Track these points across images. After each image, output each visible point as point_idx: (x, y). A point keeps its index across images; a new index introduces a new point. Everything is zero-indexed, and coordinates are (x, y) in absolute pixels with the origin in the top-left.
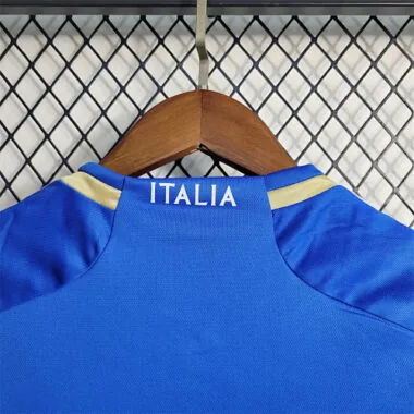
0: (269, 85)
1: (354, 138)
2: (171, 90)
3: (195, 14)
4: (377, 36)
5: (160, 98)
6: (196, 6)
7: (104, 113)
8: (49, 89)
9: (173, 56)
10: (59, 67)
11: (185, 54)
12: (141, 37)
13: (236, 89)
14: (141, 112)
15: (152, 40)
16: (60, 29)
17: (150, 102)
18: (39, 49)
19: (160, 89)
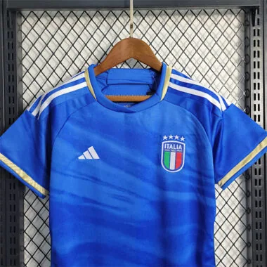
5: (118, 40)
7: (99, 45)
13: (144, 35)
19: (118, 36)
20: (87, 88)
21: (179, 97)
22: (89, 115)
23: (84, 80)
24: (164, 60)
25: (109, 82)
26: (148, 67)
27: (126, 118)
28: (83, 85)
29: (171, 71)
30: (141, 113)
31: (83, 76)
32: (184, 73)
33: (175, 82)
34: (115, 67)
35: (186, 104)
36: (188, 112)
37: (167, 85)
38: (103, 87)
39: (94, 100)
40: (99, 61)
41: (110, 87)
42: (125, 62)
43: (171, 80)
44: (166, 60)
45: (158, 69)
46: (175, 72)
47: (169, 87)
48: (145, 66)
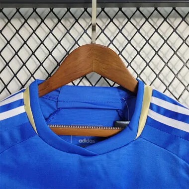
0: (127, 40)
1: (166, 64)
2: (81, 43)
3: (91, 7)
4: (176, 18)
5: (77, 46)
6: (91, 3)
7: (50, 53)
8: (25, 42)
9: (82, 27)
10: (30, 33)
11: (88, 26)
12: (67, 19)
13: (111, 42)
14: (68, 53)
15: (72, 20)
16: (30, 16)
17: (72, 48)
18: (21, 25)
19: (76, 42)
20: (24, 115)
21: (165, 135)
22: (24, 157)
23: (21, 103)
24: (139, 76)
25: (60, 105)
26: (116, 85)
27: (82, 164)
28: (20, 110)
29: (151, 93)
30: (104, 157)
31: (21, 96)
32: (167, 94)
33: (159, 110)
34: (71, 84)
35: (177, 149)
36: (182, 161)
37: (145, 114)
38: (52, 111)
39: (33, 134)
40: (50, 75)
41: (62, 111)
42: (85, 76)
43: (152, 107)
44: (141, 76)
45: (132, 89)
46: (156, 94)
47: (148, 117)
48: (112, 83)
